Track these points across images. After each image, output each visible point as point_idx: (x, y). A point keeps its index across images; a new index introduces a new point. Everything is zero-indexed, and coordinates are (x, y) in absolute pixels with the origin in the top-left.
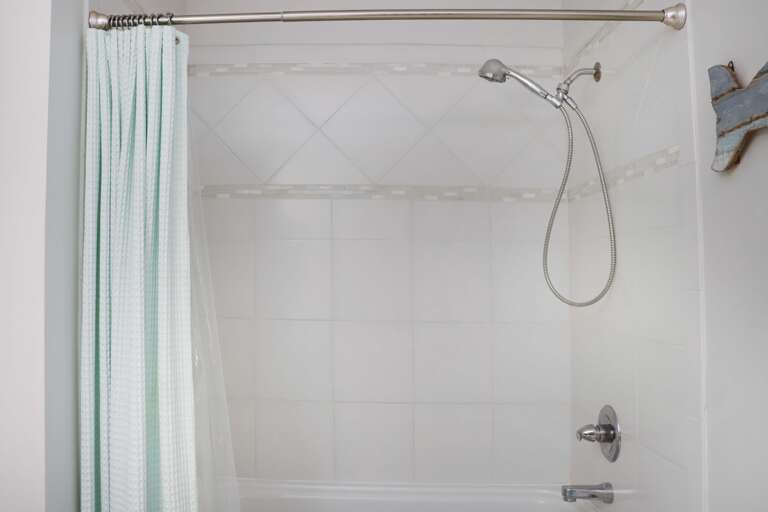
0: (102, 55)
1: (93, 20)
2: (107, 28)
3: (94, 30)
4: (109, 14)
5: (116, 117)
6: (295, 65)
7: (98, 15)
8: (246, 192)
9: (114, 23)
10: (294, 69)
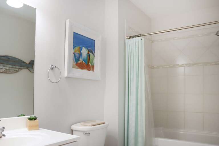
0: (128, 44)
1: (127, 38)
2: (129, 39)
3: (127, 40)
4: (129, 36)
5: (131, 55)
6: (175, 38)
7: (128, 36)
8: (165, 67)
9: (131, 37)
10: (175, 39)
